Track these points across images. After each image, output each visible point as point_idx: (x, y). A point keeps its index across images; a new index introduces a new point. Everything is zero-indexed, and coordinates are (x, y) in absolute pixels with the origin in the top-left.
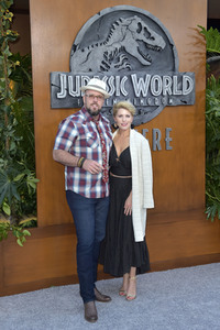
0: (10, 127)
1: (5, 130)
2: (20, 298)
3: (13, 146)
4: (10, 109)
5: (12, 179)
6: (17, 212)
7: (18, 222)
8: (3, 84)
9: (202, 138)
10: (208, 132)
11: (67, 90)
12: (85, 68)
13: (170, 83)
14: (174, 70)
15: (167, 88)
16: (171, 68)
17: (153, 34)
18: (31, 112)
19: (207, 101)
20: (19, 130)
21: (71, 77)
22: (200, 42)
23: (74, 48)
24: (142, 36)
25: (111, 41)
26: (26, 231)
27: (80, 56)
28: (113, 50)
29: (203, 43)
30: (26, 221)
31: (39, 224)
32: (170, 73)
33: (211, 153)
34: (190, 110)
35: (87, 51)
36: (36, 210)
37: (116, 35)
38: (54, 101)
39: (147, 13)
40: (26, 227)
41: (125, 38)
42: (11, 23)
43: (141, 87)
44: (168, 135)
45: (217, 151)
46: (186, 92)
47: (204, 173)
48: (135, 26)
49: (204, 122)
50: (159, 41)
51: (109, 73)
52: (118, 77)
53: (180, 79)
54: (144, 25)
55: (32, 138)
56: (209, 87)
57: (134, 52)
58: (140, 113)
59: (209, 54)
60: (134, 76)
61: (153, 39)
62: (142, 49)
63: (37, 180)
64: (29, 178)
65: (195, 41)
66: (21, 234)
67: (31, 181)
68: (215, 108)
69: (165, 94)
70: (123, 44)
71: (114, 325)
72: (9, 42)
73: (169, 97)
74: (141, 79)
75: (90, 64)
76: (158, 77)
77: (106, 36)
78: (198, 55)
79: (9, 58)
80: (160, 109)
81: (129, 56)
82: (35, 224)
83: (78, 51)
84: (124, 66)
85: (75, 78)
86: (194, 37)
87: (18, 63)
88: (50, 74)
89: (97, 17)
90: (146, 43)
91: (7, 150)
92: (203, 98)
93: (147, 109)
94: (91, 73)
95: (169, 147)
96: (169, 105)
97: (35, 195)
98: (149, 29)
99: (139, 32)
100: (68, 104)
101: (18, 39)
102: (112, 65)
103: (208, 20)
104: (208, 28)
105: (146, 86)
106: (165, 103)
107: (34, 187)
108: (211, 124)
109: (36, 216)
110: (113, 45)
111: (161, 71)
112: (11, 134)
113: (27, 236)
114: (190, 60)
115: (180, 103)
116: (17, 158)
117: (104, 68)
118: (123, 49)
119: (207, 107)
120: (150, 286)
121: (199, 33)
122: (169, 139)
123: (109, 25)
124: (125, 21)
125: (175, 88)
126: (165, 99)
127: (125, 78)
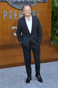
9: (51, 15)
10: (53, 13)
33: (54, 21)
34: (46, 4)
44: (38, 13)
45: (56, 20)
47: (51, 28)
49: (51, 9)
71: (15, 84)
80: (35, 3)
93: (30, 3)
96: (38, 2)
108: (54, 10)
115: (43, 1)
122: (38, 15)
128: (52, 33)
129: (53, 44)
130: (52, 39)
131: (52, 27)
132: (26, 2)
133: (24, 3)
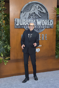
0: (3, 33)
1: (2, 34)
2: (5, 79)
3: (4, 38)
4: (3, 28)
5: (4, 47)
6: (5, 56)
7: (5, 58)
8: (2, 21)
9: (55, 37)
10: (57, 35)
11: (19, 23)
12: (24, 18)
13: (47, 22)
14: (48, 19)
15: (46, 23)
16: (47, 18)
17: (43, 9)
18: (9, 29)
19: (56, 27)
20: (6, 34)
21: (20, 20)
22: (55, 11)
23: (21, 12)
24: (39, 9)
25: (31, 10)
26: (7, 61)
27: (23, 14)
28: (32, 13)
29: (55, 12)
30: (7, 58)
31: (11, 59)
32: (47, 19)
34: (52, 29)
35: (25, 13)
36: (10, 55)
37: (33, 9)
38: (15, 26)
39: (41, 3)
40: (7, 60)
41: (35, 10)
42: (4, 5)
43: (39, 23)
44: (46, 36)
46: (51, 25)
48: (38, 7)
49: (55, 33)
50: (44, 11)
51: (31, 19)
52: (33, 20)
53: (49, 21)
54: (40, 6)
55: (9, 36)
56: (57, 23)
57: (37, 14)
58: (38, 30)
59: (57, 15)
60: (37, 20)
61: (42, 10)
62: (39, 13)
63: (10, 47)
64: (8, 47)
65: (54, 11)
66: (6, 62)
67: (9, 48)
68: (58, 29)
69: (45, 25)
70: (34, 11)
72: (4, 10)
73: (46, 26)
74: (39, 21)
75: (25, 17)
76: (43, 20)
77: (30, 9)
78: (54, 15)
79: (4, 14)
80: (44, 29)
81: (36, 15)
82: (9, 59)
83: (22, 13)
84: (35, 17)
85: (21, 20)
86: (53, 10)
87: (6, 16)
88: (15, 19)
89: (27, 4)
90: (40, 11)
91: (2, 39)
92: (56, 26)
93: (40, 29)
94: (25, 19)
95: (46, 39)
96: (46, 28)
97: (10, 51)
98: (41, 8)
99: (39, 8)
100: (19, 27)
101: (6, 9)
102: (31, 17)
103: (57, 6)
104: (57, 8)
105: (40, 23)
106: (45, 27)
107: (9, 49)
108: (57, 33)
109: (10, 57)
110: (32, 12)
111: (44, 19)
112: (4, 35)
113: (7, 62)
114: (52, 16)
116: (5, 41)
117: (29, 18)
118: (34, 13)
119: (57, 29)
120: (40, 76)
121: (55, 9)
122: (46, 37)
123: (31, 6)
124: (35, 5)
125: (48, 23)
126: (45, 26)
127: (35, 21)
128: (56, 50)
129: (57, 57)
130: (56, 54)
131: (56, 46)
132: (37, 28)
133: (36, 29)
